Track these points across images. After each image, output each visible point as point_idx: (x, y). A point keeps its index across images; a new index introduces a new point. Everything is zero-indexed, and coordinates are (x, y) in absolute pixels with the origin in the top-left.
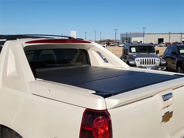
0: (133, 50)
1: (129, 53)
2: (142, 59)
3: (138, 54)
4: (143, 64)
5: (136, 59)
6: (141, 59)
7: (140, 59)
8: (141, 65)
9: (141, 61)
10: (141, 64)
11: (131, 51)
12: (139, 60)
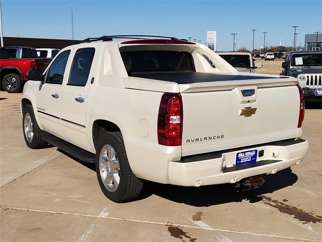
0: (299, 61)
1: (291, 67)
2: (310, 75)
3: (307, 68)
4: (312, 84)
5: (299, 76)
6: (308, 77)
7: (306, 75)
8: (307, 86)
9: (308, 79)
10: (308, 84)
11: (294, 64)
12: (304, 78)
